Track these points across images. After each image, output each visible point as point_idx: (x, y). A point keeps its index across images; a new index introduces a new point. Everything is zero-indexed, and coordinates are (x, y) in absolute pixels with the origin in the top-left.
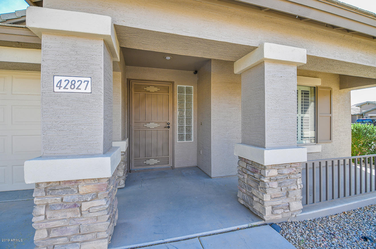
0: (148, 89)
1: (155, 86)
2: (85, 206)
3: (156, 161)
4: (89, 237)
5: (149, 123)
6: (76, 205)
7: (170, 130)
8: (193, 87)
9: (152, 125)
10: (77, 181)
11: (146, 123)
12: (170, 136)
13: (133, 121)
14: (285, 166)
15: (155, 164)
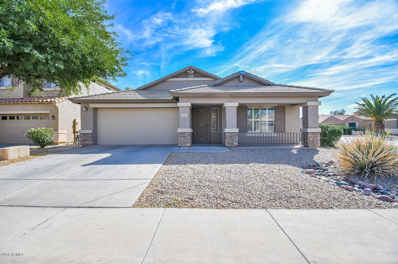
0: (200, 111)
1: (203, 110)
2: (187, 137)
3: (203, 139)
4: (187, 143)
5: (200, 124)
6: (185, 137)
7: (209, 127)
8: (218, 109)
9: (201, 125)
10: (185, 133)
11: (199, 124)
12: (209, 129)
13: (195, 124)
14: (232, 133)
15: (203, 140)
